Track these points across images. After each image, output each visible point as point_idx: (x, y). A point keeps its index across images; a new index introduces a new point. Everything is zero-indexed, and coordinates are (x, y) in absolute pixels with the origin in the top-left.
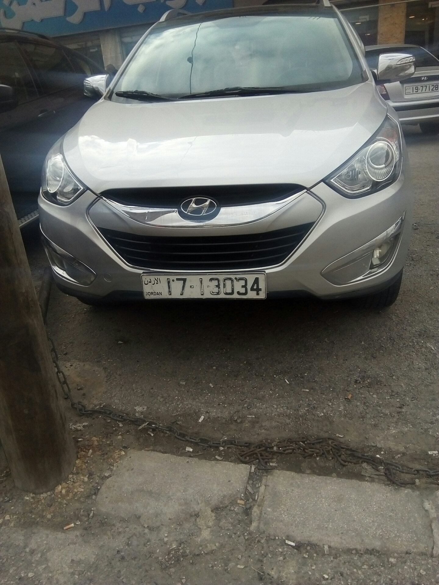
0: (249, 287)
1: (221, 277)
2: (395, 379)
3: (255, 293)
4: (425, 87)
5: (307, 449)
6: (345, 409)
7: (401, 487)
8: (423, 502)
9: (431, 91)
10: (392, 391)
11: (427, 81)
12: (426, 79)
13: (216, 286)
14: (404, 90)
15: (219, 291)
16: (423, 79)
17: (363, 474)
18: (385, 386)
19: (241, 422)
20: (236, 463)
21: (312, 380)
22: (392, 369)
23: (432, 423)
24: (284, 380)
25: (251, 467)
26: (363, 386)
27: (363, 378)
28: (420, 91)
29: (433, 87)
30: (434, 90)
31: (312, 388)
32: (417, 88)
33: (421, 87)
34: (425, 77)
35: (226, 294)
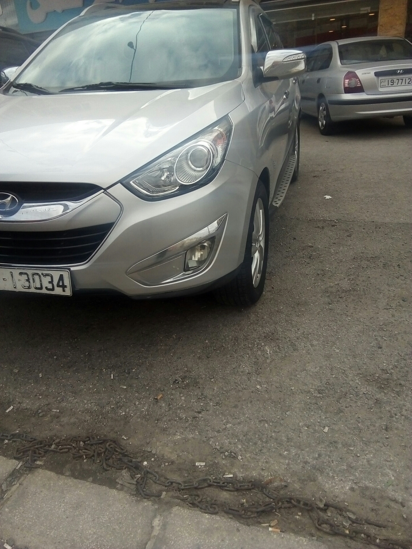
0: (55, 283)
1: (30, 272)
2: (213, 381)
3: (61, 289)
4: (401, 80)
5: (82, 450)
6: (148, 410)
7: (145, 498)
8: (155, 516)
9: (407, 84)
10: (202, 394)
11: (402, 74)
12: (402, 72)
13: (26, 280)
14: (380, 83)
15: (29, 285)
16: (399, 71)
17: (117, 481)
18: (199, 388)
19: (43, 416)
20: (9, 458)
21: (135, 377)
22: (216, 371)
23: (218, 432)
24: (111, 374)
25: (19, 463)
26: (178, 387)
27: (184, 378)
28: (395, 84)
29: (409, 80)
30: (410, 83)
31: (131, 386)
32: (392, 81)
33: (397, 80)
34: (400, 70)
35: (36, 288)
